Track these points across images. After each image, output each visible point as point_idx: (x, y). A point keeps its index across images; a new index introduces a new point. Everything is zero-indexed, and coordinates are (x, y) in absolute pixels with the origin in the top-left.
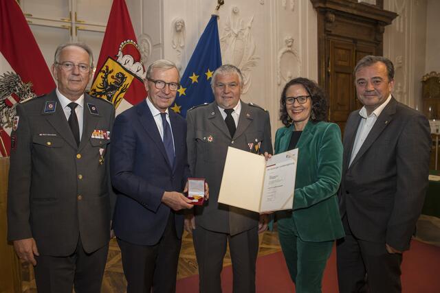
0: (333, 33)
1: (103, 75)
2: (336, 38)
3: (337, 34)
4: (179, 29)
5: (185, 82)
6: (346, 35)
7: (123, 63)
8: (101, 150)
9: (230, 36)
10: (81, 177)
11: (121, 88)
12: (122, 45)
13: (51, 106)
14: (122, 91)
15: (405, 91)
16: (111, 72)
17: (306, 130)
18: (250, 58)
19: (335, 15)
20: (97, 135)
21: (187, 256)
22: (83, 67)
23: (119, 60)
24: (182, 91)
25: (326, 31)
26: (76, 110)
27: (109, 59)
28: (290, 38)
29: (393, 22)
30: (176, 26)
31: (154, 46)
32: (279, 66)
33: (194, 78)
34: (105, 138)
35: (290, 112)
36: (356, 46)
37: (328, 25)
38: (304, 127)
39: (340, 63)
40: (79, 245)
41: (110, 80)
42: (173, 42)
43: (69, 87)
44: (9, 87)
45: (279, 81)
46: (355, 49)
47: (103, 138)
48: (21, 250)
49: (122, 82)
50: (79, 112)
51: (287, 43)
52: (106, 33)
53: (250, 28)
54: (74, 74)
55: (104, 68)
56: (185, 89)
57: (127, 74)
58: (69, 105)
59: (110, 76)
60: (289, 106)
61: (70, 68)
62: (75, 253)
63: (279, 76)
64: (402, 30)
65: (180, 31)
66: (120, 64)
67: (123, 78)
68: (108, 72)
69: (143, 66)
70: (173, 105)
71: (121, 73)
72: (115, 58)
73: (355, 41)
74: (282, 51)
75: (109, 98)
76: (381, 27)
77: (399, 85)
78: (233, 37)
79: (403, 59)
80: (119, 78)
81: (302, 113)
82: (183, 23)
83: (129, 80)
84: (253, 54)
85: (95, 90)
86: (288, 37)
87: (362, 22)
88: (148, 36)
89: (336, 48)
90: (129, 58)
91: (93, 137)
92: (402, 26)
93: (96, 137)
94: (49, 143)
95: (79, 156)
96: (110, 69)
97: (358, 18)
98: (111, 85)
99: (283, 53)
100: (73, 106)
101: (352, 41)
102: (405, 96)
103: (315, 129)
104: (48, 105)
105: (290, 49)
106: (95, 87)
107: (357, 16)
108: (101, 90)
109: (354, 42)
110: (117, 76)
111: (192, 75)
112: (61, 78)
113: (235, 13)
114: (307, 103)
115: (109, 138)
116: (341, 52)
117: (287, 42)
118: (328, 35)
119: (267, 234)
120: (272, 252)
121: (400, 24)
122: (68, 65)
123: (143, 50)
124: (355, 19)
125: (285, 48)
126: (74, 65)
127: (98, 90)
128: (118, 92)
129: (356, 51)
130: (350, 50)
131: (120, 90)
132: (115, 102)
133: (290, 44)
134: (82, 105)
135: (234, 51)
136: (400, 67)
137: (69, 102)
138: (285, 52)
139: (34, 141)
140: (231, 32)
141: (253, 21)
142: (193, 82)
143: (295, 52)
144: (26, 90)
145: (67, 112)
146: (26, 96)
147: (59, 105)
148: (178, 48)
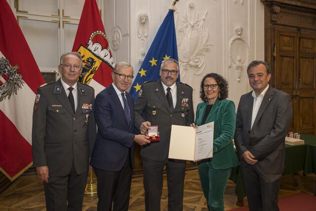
0: (278, 22)
2: (281, 27)
3: (282, 23)
4: (143, 21)
5: (145, 65)
6: (291, 24)
7: (93, 50)
8: (87, 116)
9: (187, 27)
11: (91, 70)
12: (93, 35)
13: (58, 89)
14: (92, 73)
16: (83, 57)
17: (215, 104)
18: (204, 46)
19: (280, 7)
20: (85, 107)
22: (76, 67)
23: (90, 47)
24: (143, 73)
25: (272, 21)
26: (72, 91)
27: (81, 47)
28: (239, 27)
30: (141, 19)
31: (123, 36)
32: (229, 51)
36: (300, 34)
37: (274, 15)
38: (214, 102)
39: (285, 48)
42: (139, 32)
43: (68, 78)
45: (230, 64)
46: (299, 35)
47: (88, 108)
49: (92, 65)
51: (237, 32)
52: (80, 25)
54: (71, 71)
56: (145, 71)
57: (96, 59)
58: (68, 89)
60: (206, 90)
61: (69, 67)
63: (229, 60)
65: (144, 23)
66: (90, 51)
67: (93, 62)
69: (110, 52)
70: (135, 84)
71: (91, 58)
72: (86, 46)
73: (299, 29)
74: (232, 39)
78: (189, 28)
80: (89, 62)
81: (213, 94)
82: (147, 17)
83: (97, 64)
84: (207, 42)
86: (238, 27)
87: (306, 12)
88: (119, 28)
89: (281, 35)
90: (98, 46)
91: (83, 108)
94: (58, 111)
95: (74, 119)
96: (82, 55)
97: (303, 9)
99: (233, 41)
100: (71, 89)
101: (294, 29)
103: (220, 104)
104: (56, 89)
105: (239, 37)
107: (301, 7)
109: (297, 30)
110: (88, 60)
111: (152, 60)
113: (191, 7)
115: (91, 108)
116: (286, 39)
117: (236, 30)
118: (274, 24)
122: (67, 66)
124: (299, 10)
125: (236, 36)
126: (71, 66)
128: (88, 74)
129: (300, 38)
130: (294, 37)
131: (90, 72)
133: (239, 33)
134: (76, 89)
135: (190, 39)
137: (69, 87)
138: (235, 40)
139: (49, 109)
140: (188, 23)
141: (207, 14)
142: (152, 65)
143: (244, 39)
144: (13, 72)
145: (68, 92)
146: (13, 76)
147: (63, 89)
148: (142, 38)
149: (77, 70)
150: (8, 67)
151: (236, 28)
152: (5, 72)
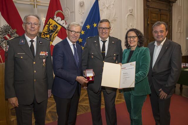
0: (150, 6)
1: (48, 26)
2: (151, 9)
3: (152, 7)
4: (82, 5)
5: (84, 28)
6: (156, 8)
8: (44, 60)
9: (104, 8)
10: (35, 72)
11: (56, 31)
12: (56, 13)
13: (22, 41)
14: (56, 33)
15: (182, 32)
16: (51, 25)
17: (135, 50)
18: (113, 18)
20: (43, 54)
21: (85, 104)
22: (36, 24)
23: (55, 19)
24: (83, 32)
25: (147, 6)
26: (33, 43)
27: (50, 19)
29: (177, 1)
30: (80, 4)
31: (71, 13)
32: (126, 21)
33: (88, 27)
34: (46, 55)
35: (129, 43)
36: (161, 12)
37: (148, 3)
38: (135, 49)
39: (153, 20)
40: (35, 100)
41: (51, 28)
42: (79, 11)
44: (6, 31)
45: (126, 28)
46: (160, 13)
47: (45, 55)
48: (11, 102)
49: (56, 29)
50: (35, 44)
53: (113, 4)
54: (32, 28)
55: (48, 23)
56: (84, 32)
57: (58, 25)
58: (30, 41)
59: (51, 26)
60: (129, 40)
61: (30, 25)
62: (33, 103)
63: (126, 26)
64: (180, 5)
65: (82, 6)
66: (55, 21)
67: (57, 27)
68: (50, 24)
69: (65, 22)
71: (56, 25)
72: (53, 18)
73: (160, 10)
74: (128, 14)
75: (50, 36)
76: (171, 4)
77: (180, 29)
78: (106, 9)
79: (181, 18)
80: (55, 27)
81: (134, 43)
82: (84, 3)
83: (59, 28)
84: (115, 16)
85: (44, 32)
87: (163, 1)
88: (68, 8)
89: (152, 13)
90: (59, 18)
91: (40, 54)
92: (181, 3)
93: (42, 55)
94: (22, 57)
95: (34, 63)
96: (51, 23)
98: (51, 30)
99: (128, 15)
100: (32, 41)
101: (159, 10)
102: (182, 34)
103: (139, 50)
104: (21, 41)
105: (131, 13)
106: (44, 31)
108: (47, 32)
110: (54, 26)
111: (87, 26)
112: (26, 29)
114: (136, 39)
115: (47, 55)
116: (154, 15)
117: (130, 10)
118: (148, 7)
119: (120, 95)
120: (121, 102)
121: (180, 2)
122: (29, 24)
123: (66, 14)
125: (129, 13)
126: (32, 24)
127: (46, 32)
128: (54, 33)
129: (160, 14)
130: (157, 14)
131: (55, 32)
132: (53, 38)
133: (131, 11)
134: (36, 41)
135: (106, 14)
136: (180, 21)
137: (31, 40)
140: (105, 6)
141: (114, 1)
142: (88, 28)
143: (133, 15)
144: (14, 33)
145: (29, 44)
146: (14, 35)
147: (26, 41)
148: (81, 14)
149: (36, 27)
150: (11, 30)
151: (129, 9)
152: (9, 33)
